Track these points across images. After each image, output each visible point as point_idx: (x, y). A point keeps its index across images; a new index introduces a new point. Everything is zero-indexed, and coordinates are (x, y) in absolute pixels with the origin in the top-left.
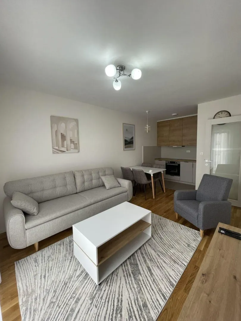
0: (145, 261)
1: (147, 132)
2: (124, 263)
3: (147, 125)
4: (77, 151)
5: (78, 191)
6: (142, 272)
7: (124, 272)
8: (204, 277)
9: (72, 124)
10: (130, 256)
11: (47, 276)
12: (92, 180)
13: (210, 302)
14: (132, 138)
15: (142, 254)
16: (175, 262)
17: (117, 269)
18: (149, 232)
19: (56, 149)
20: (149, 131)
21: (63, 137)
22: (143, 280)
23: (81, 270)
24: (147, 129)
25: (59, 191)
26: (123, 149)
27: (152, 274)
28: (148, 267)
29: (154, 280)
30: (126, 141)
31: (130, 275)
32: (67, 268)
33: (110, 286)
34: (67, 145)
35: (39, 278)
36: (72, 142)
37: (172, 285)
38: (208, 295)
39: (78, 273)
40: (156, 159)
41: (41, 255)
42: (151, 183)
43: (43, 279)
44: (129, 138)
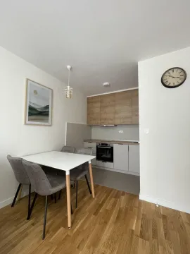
1: (68, 96)
3: (68, 87)
14: (47, 107)
20: (70, 95)
24: (68, 92)
26: (23, 123)
30: (31, 108)
40: (85, 141)
42: (65, 189)
44: (39, 105)
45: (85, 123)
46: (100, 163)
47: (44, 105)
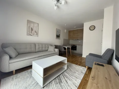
0: (64, 78)
2: (55, 78)
3: (65, 30)
4: (37, 36)
5: (36, 51)
6: (63, 82)
7: (55, 82)
8: (93, 78)
9: (36, 25)
10: (58, 76)
11: (17, 85)
12: (42, 48)
13: (98, 87)
14: (59, 35)
15: (63, 75)
16: (77, 78)
17: (52, 81)
18: (66, 67)
19: (28, 34)
20: (66, 32)
21: (32, 29)
22: (64, 85)
23: (35, 82)
25: (28, 50)
26: (56, 38)
27: (67, 83)
28: (66, 80)
29: (68, 85)
30: (57, 35)
31: (58, 83)
32: (28, 81)
33: (48, 88)
34: (33, 33)
35: (13, 85)
36: (35, 32)
37: (76, 87)
38: (97, 85)
39: (33, 83)
41: (15, 76)
42: (66, 51)
43: (15, 86)
45: (68, 39)
46: (72, 51)
47: (59, 34)
